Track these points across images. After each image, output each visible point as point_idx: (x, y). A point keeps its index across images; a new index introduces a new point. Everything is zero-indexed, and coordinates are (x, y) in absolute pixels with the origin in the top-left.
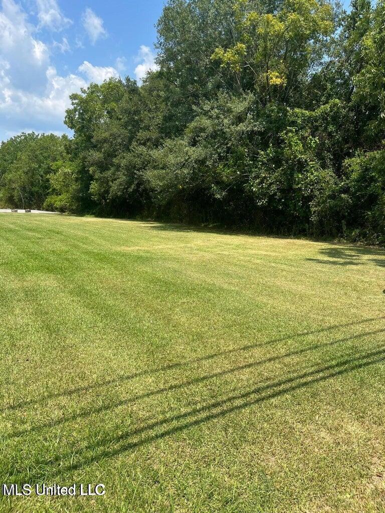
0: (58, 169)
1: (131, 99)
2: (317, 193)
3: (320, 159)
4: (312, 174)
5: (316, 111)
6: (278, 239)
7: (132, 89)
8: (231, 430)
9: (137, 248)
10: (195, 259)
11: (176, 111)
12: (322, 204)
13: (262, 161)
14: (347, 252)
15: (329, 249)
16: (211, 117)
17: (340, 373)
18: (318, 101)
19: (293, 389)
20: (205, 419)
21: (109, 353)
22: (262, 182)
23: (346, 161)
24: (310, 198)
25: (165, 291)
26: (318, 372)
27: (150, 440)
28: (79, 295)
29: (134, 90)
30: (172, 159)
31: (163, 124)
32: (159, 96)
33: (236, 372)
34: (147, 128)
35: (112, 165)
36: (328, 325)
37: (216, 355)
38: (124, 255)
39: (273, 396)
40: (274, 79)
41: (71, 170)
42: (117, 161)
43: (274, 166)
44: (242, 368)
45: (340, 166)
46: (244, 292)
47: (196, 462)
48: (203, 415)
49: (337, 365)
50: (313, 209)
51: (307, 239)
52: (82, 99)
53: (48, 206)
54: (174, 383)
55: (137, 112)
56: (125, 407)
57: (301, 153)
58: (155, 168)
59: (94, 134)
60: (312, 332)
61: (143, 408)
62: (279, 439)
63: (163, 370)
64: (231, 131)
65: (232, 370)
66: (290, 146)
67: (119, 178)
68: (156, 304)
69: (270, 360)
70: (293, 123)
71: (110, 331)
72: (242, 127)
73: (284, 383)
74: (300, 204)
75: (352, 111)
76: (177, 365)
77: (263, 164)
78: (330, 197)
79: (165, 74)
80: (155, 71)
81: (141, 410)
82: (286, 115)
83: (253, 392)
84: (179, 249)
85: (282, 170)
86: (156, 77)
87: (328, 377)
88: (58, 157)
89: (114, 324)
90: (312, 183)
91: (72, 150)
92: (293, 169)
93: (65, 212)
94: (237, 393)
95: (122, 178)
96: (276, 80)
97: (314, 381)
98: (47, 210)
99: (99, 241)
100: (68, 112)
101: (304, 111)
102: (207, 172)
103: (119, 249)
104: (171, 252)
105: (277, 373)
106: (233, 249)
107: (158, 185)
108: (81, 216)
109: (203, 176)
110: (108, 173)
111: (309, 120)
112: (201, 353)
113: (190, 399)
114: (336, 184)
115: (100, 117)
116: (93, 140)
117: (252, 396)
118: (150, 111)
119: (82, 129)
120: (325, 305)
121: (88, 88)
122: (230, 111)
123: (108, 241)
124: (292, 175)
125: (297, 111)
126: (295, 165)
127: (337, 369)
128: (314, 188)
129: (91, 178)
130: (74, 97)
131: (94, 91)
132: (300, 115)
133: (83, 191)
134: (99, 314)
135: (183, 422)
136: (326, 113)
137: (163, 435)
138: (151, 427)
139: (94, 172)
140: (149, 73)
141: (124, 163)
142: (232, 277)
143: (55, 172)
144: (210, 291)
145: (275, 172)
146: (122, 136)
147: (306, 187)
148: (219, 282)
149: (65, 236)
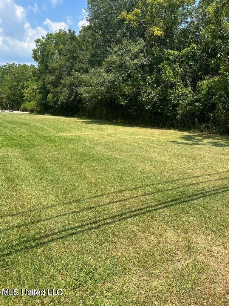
0: (29, 86)
1: (71, 43)
2: (181, 102)
3: (183, 81)
4: (178, 90)
5: (182, 51)
6: (157, 130)
7: (72, 37)
8: (100, 236)
9: (71, 134)
10: (104, 141)
11: (98, 51)
12: (184, 108)
13: (149, 82)
14: (196, 138)
15: (186, 135)
16: (118, 55)
17: (171, 205)
18: (184, 46)
19: (142, 214)
20: (88, 229)
21: (40, 194)
22: (148, 95)
23: (199, 83)
24: (177, 105)
25: (82, 159)
26: (159, 205)
27: (53, 240)
28: (30, 160)
29: (73, 37)
30: (95, 80)
31: (90, 59)
32: (88, 41)
33: (112, 205)
34: (81, 61)
35: (61, 84)
36: (172, 179)
37: (102, 195)
38: (62, 138)
39: (129, 217)
40: (156, 31)
41: (36, 86)
42: (64, 82)
43: (156, 85)
44: (116, 202)
45: (196, 85)
46: (128, 160)
47: (77, 252)
48: (86, 227)
49: (171, 201)
50: (178, 112)
51: (175, 130)
52: (42, 43)
53: (24, 108)
54: (74, 210)
55: (75, 51)
56: (43, 222)
57: (172, 78)
58: (85, 85)
59: (49, 64)
60: (161, 183)
61: (54, 223)
62: (127, 240)
63: (69, 203)
64: (130, 64)
65: (110, 203)
66: (165, 73)
67: (64, 92)
68: (75, 166)
69: (132, 198)
70: (168, 59)
71: (44, 181)
72: (136, 62)
73: (137, 210)
74: (171, 108)
75: (204, 52)
76: (79, 200)
77: (149, 84)
78: (188, 104)
79: (93, 27)
80: (87, 26)
81: (52, 224)
82: (163, 54)
83: (119, 215)
84: (96, 135)
85: (161, 88)
86: (87, 30)
87: (163, 207)
88: (29, 79)
89: (47, 177)
90: (178, 96)
91: (37, 75)
92: (167, 88)
93: (33, 112)
94: (109, 216)
95: (66, 92)
96: (158, 32)
97: (154, 210)
98: (23, 111)
99: (50, 130)
100: (34, 51)
101: (174, 52)
102: (115, 88)
103: (60, 134)
104: (92, 137)
105: (135, 205)
106: (129, 135)
107: (87, 96)
108: (43, 115)
109: (114, 91)
110: (58, 89)
111: (178, 57)
112: (94, 194)
113: (81, 219)
114: (193, 97)
115: (53, 55)
116: (49, 68)
117: (117, 218)
118: (83, 50)
119: (43, 62)
120: (174, 168)
121: (46, 36)
122: (129, 51)
123: (55, 129)
124: (166, 91)
125: (171, 51)
126: (169, 85)
127: (170, 203)
128: (180, 99)
129: (48, 92)
130: (37, 41)
131: (50, 38)
132: (172, 54)
133: (44, 100)
134: (40, 172)
135: (74, 231)
136: (187, 53)
137: (61, 238)
138: (55, 234)
139: (50, 88)
140: (83, 27)
141: (67, 82)
142: (123, 151)
143: (27, 88)
144: (108, 159)
145: (156, 89)
146: (67, 66)
147: (175, 98)
148: (115, 154)
149: (29, 126)
